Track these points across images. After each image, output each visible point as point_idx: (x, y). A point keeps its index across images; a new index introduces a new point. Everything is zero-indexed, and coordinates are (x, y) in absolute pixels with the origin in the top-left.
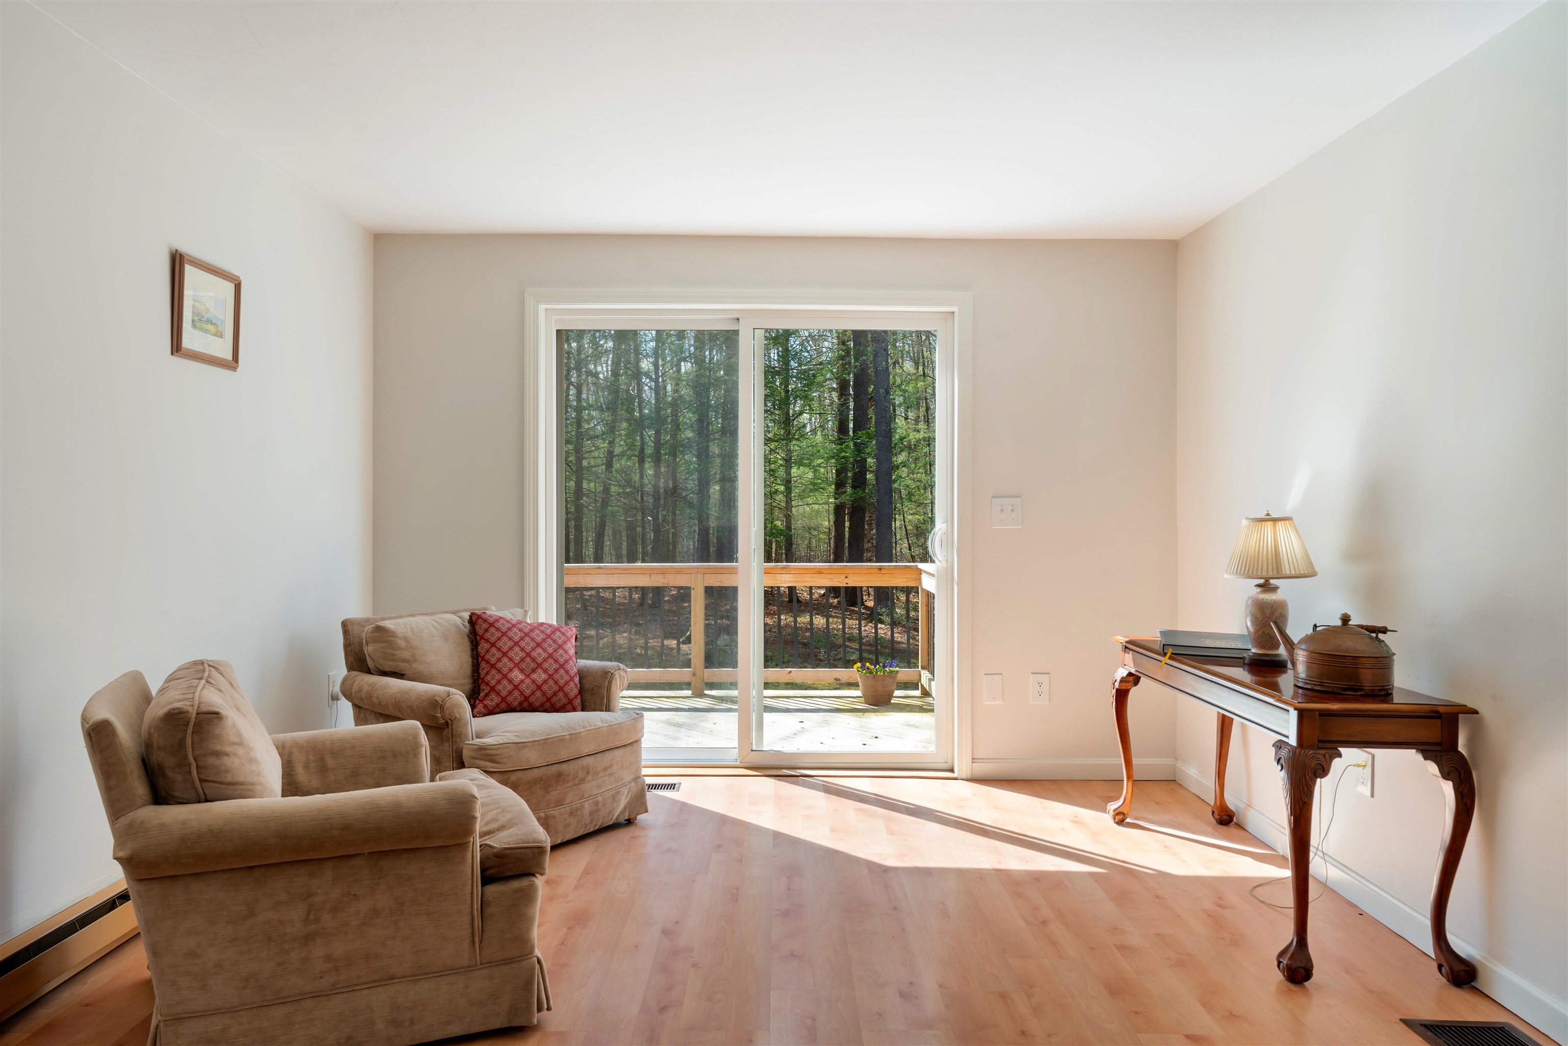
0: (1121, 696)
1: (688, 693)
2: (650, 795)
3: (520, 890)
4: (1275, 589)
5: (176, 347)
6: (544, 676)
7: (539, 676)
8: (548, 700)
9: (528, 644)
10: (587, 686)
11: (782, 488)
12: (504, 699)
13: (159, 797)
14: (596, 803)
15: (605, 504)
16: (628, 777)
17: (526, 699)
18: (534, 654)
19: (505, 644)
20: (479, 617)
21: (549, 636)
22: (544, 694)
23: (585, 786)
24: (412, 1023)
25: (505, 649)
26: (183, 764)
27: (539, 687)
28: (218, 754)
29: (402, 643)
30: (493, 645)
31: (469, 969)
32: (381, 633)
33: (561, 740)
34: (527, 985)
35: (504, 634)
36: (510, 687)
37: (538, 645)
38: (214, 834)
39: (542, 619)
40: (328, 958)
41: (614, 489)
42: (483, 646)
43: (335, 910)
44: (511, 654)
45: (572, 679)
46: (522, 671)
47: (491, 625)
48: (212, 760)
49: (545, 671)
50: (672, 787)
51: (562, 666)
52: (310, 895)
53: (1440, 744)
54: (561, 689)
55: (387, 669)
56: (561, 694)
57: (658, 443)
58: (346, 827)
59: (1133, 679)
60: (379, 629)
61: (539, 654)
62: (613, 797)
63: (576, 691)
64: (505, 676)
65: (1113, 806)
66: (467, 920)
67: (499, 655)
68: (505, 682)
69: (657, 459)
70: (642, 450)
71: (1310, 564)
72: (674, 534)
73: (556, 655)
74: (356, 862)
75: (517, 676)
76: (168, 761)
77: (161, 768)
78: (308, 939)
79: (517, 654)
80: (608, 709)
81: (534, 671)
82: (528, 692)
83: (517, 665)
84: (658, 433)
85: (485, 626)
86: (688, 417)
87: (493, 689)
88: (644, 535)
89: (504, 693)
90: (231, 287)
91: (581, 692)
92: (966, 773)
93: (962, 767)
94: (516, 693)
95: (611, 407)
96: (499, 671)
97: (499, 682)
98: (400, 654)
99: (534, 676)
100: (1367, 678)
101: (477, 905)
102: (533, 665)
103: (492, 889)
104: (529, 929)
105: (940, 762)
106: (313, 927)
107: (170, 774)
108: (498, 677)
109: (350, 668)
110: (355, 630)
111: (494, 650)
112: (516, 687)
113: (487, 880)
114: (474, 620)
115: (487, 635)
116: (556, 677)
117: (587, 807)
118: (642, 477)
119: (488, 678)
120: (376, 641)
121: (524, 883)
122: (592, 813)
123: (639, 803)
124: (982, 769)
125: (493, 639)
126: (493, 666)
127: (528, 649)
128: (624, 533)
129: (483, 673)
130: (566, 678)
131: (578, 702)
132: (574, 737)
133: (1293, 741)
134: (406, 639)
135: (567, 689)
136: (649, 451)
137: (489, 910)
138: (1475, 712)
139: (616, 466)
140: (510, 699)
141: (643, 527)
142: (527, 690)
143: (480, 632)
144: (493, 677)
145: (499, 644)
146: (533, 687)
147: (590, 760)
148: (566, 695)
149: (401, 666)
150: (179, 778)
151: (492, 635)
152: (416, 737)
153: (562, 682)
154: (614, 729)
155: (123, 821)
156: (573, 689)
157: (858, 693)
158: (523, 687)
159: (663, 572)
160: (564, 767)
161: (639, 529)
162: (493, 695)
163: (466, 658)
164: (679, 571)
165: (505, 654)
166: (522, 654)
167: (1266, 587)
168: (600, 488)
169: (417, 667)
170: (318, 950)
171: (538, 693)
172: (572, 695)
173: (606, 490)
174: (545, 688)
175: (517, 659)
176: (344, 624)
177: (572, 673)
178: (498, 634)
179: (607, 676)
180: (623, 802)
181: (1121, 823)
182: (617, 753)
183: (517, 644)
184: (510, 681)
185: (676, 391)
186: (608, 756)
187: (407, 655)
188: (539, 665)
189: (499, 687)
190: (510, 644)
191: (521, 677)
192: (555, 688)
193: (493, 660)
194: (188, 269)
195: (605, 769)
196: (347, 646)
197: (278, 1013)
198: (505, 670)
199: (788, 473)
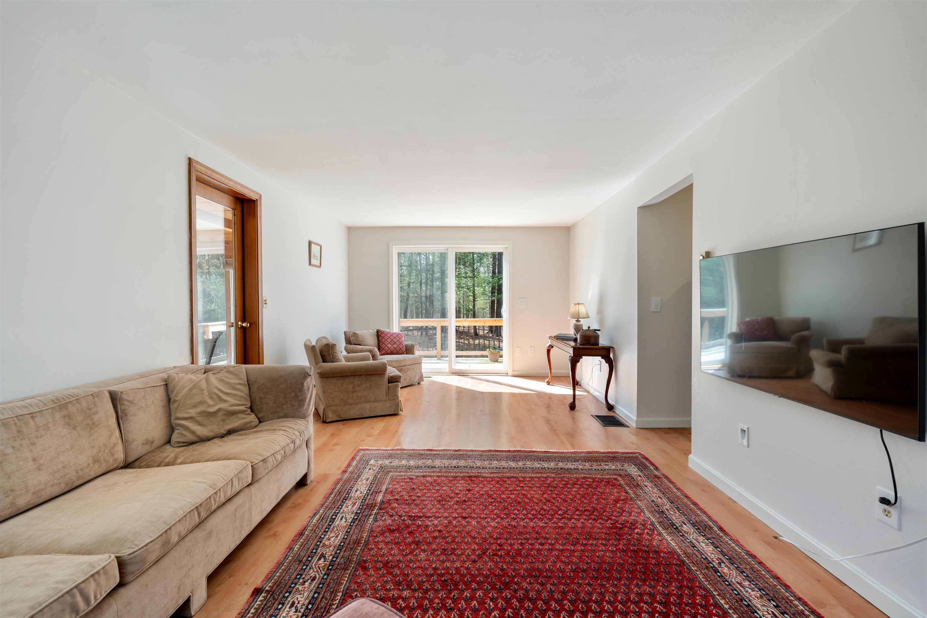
0: (549, 351)
1: (436, 359)
2: (424, 379)
3: (396, 385)
4: (580, 321)
5: (310, 264)
6: (396, 346)
7: (395, 346)
8: (398, 352)
9: (392, 338)
10: (407, 349)
11: (472, 294)
12: (386, 351)
13: (324, 361)
14: (410, 378)
15: (407, 300)
16: (418, 372)
17: (392, 351)
18: (394, 340)
19: (386, 337)
20: (379, 330)
21: (397, 336)
22: (396, 350)
23: (408, 373)
24: (374, 411)
25: (386, 339)
26: (329, 354)
27: (395, 349)
28: (336, 353)
29: (360, 337)
30: (383, 338)
31: (386, 401)
32: (355, 334)
33: (402, 361)
34: (398, 405)
35: (386, 335)
36: (388, 348)
37: (395, 338)
38: (336, 368)
39: (394, 331)
40: (357, 396)
41: (411, 295)
42: (380, 338)
43: (359, 386)
44: (388, 340)
45: (403, 347)
46: (391, 344)
47: (382, 333)
48: (334, 354)
49: (397, 344)
50: (430, 377)
51: (401, 343)
52: (354, 383)
53: (606, 355)
54: (401, 349)
55: (357, 343)
56: (401, 351)
57: (427, 279)
58: (361, 368)
59: (551, 346)
60: (354, 333)
61: (395, 340)
62: (415, 377)
63: (405, 350)
64: (386, 346)
65: (546, 380)
66: (385, 390)
67: (384, 340)
68: (386, 347)
69: (426, 284)
70: (421, 281)
71: (588, 315)
72: (433, 311)
73: (399, 341)
74: (363, 376)
75: (389, 346)
76: (326, 354)
77: (324, 355)
78: (353, 392)
79: (389, 340)
80: (413, 354)
81: (394, 344)
82: (392, 350)
83: (389, 343)
84: (427, 275)
85: (381, 333)
86: (437, 269)
87: (383, 349)
88: (422, 311)
89: (386, 350)
90: (319, 247)
91: (406, 350)
92: (511, 374)
93: (510, 373)
94: (389, 350)
95: (410, 266)
96: (385, 344)
97: (385, 347)
98: (360, 340)
99: (394, 346)
100: (592, 341)
101: (387, 387)
102: (393, 343)
103: (390, 384)
104: (398, 393)
105: (504, 371)
106: (354, 390)
107: (326, 356)
108: (385, 346)
109: (346, 343)
110: (347, 334)
111: (383, 339)
112: (389, 348)
113: (389, 383)
114: (378, 331)
115: (382, 335)
116: (400, 346)
117: (408, 378)
118: (421, 290)
119: (382, 346)
120: (353, 336)
121: (397, 383)
122: (409, 380)
123: (421, 378)
124: (516, 373)
125: (383, 336)
126: (383, 343)
127: (392, 339)
128: (414, 311)
129: (380, 345)
130: (402, 346)
131: (405, 352)
132: (405, 360)
133: (572, 355)
134: (361, 336)
135: (402, 349)
136: (423, 281)
137: (390, 389)
138: (613, 348)
139: (412, 286)
140: (388, 351)
141: (422, 309)
142: (392, 349)
143: (380, 334)
144: (383, 346)
145: (385, 337)
146: (394, 349)
147: (409, 366)
148: (402, 351)
149: (361, 343)
150: (328, 357)
151: (383, 335)
152: (369, 356)
153: (401, 347)
154: (415, 359)
155: (318, 365)
156: (404, 349)
157: (488, 359)
158: (391, 348)
159: (428, 321)
160: (402, 367)
161: (420, 309)
162: (383, 350)
163: (376, 341)
164: (433, 321)
165: (386, 340)
166: (390, 340)
167: (578, 321)
168: (405, 295)
169: (364, 343)
170: (355, 395)
171: (395, 350)
172: (404, 351)
173: (408, 295)
174: (397, 349)
175: (389, 341)
176: (345, 332)
177: (404, 345)
178: (384, 335)
179: (413, 346)
180: (417, 378)
181: (548, 384)
182: (416, 365)
183: (389, 337)
184: (388, 347)
185: (433, 259)
186: (413, 366)
187: (361, 340)
188: (395, 343)
189: (385, 348)
190: (387, 337)
191: (390, 346)
192: (399, 349)
193: (383, 342)
194: (313, 245)
195: (413, 369)
196: (345, 338)
197: (348, 407)
198: (386, 344)
199: (474, 289)
